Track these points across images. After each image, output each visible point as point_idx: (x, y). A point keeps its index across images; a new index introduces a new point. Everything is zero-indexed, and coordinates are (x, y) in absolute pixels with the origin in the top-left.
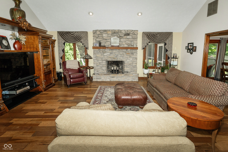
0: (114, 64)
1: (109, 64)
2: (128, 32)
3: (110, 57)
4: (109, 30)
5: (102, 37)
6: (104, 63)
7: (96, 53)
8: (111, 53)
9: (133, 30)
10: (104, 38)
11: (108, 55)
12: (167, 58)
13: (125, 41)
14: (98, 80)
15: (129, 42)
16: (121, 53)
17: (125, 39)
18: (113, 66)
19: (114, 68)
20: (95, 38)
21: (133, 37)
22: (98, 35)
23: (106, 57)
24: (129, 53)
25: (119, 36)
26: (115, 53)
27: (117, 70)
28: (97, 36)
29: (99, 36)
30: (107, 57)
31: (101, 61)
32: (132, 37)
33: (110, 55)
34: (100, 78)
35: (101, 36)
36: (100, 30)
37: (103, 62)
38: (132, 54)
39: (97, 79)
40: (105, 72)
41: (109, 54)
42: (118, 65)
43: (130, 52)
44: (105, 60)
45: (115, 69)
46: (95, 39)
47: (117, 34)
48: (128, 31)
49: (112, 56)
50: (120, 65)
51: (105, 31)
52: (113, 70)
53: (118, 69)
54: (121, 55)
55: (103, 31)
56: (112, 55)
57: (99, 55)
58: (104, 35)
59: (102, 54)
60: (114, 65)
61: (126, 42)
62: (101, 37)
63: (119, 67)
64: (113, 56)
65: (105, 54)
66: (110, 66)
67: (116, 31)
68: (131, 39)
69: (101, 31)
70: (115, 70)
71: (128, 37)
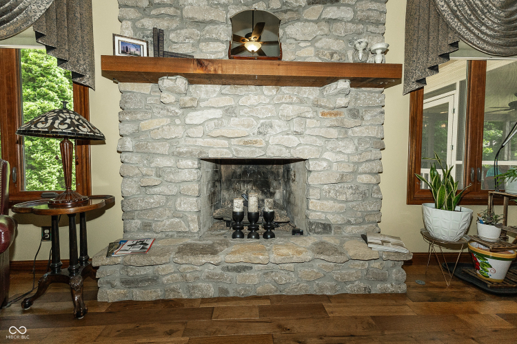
0: (248, 182)
1: (219, 181)
3: (222, 132)
5: (174, 4)
6: (185, 175)
8: (230, 112)
11: (212, 124)
13: (314, 40)
14: (138, 295)
15: (337, 45)
16: (290, 110)
17: (311, 28)
18: (239, 193)
19: (246, 204)
20: (132, 14)
21: (361, 15)
23: (197, 132)
24: (334, 111)
26: (252, 107)
27: (265, 214)
30: (205, 135)
31: (168, 163)
32: (355, 12)
33: (225, 121)
37: (183, 163)
38: (354, 116)
39: (127, 283)
40: (194, 227)
41: (218, 113)
42: (264, 187)
44: (190, 155)
45: (253, 208)
46: (134, 21)
49: (235, 127)
50: (275, 184)
52: (238, 217)
54: (289, 120)
56: (234, 120)
57: (156, 123)
59: (173, 118)
60: (245, 188)
61: (318, 45)
62: (171, 11)
63: (272, 194)
64: (242, 131)
65: (195, 117)
66: (228, 189)
70: (253, 218)
71: (331, 12)
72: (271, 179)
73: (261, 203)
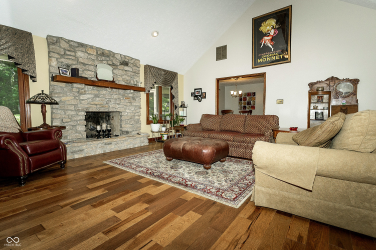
2: (126, 60)
3: (95, 102)
4: (91, 47)
5: (75, 56)
6: (80, 118)
7: (60, 93)
8: (96, 96)
9: (132, 59)
10: (80, 60)
11: (90, 100)
12: (174, 107)
13: (122, 75)
15: (128, 78)
16: (116, 97)
17: (120, 72)
20: (56, 56)
21: (134, 71)
22: (65, 50)
23: (85, 102)
24: (129, 98)
25: (111, 63)
26: (104, 95)
28: (63, 53)
29: (68, 53)
30: (88, 104)
31: (74, 113)
32: (132, 69)
34: (82, 150)
35: (73, 54)
36: (69, 41)
37: (80, 113)
38: (134, 99)
40: (84, 136)
41: (92, 96)
43: (131, 95)
44: (82, 110)
45: (104, 128)
46: (57, 59)
47: (107, 59)
48: (126, 57)
49: (98, 101)
50: (102, 122)
51: (82, 45)
53: (109, 129)
54: (116, 100)
55: (77, 45)
56: (97, 99)
57: (68, 98)
58: (80, 54)
59: (75, 97)
61: (123, 77)
62: (73, 58)
64: (101, 102)
67: (106, 51)
68: (131, 73)
69: (72, 43)
70: (104, 131)
71: (126, 68)
72: (100, 119)
73: (107, 127)
